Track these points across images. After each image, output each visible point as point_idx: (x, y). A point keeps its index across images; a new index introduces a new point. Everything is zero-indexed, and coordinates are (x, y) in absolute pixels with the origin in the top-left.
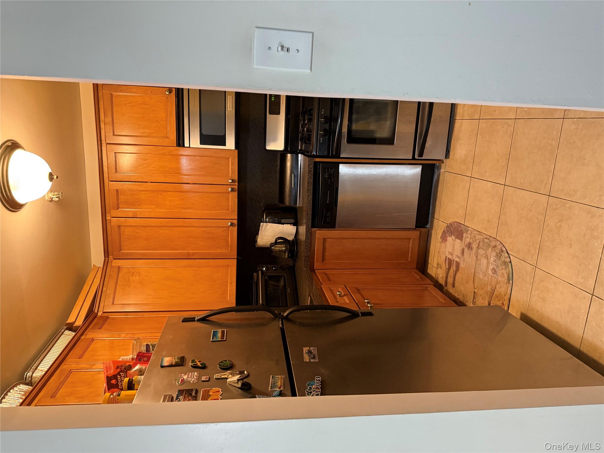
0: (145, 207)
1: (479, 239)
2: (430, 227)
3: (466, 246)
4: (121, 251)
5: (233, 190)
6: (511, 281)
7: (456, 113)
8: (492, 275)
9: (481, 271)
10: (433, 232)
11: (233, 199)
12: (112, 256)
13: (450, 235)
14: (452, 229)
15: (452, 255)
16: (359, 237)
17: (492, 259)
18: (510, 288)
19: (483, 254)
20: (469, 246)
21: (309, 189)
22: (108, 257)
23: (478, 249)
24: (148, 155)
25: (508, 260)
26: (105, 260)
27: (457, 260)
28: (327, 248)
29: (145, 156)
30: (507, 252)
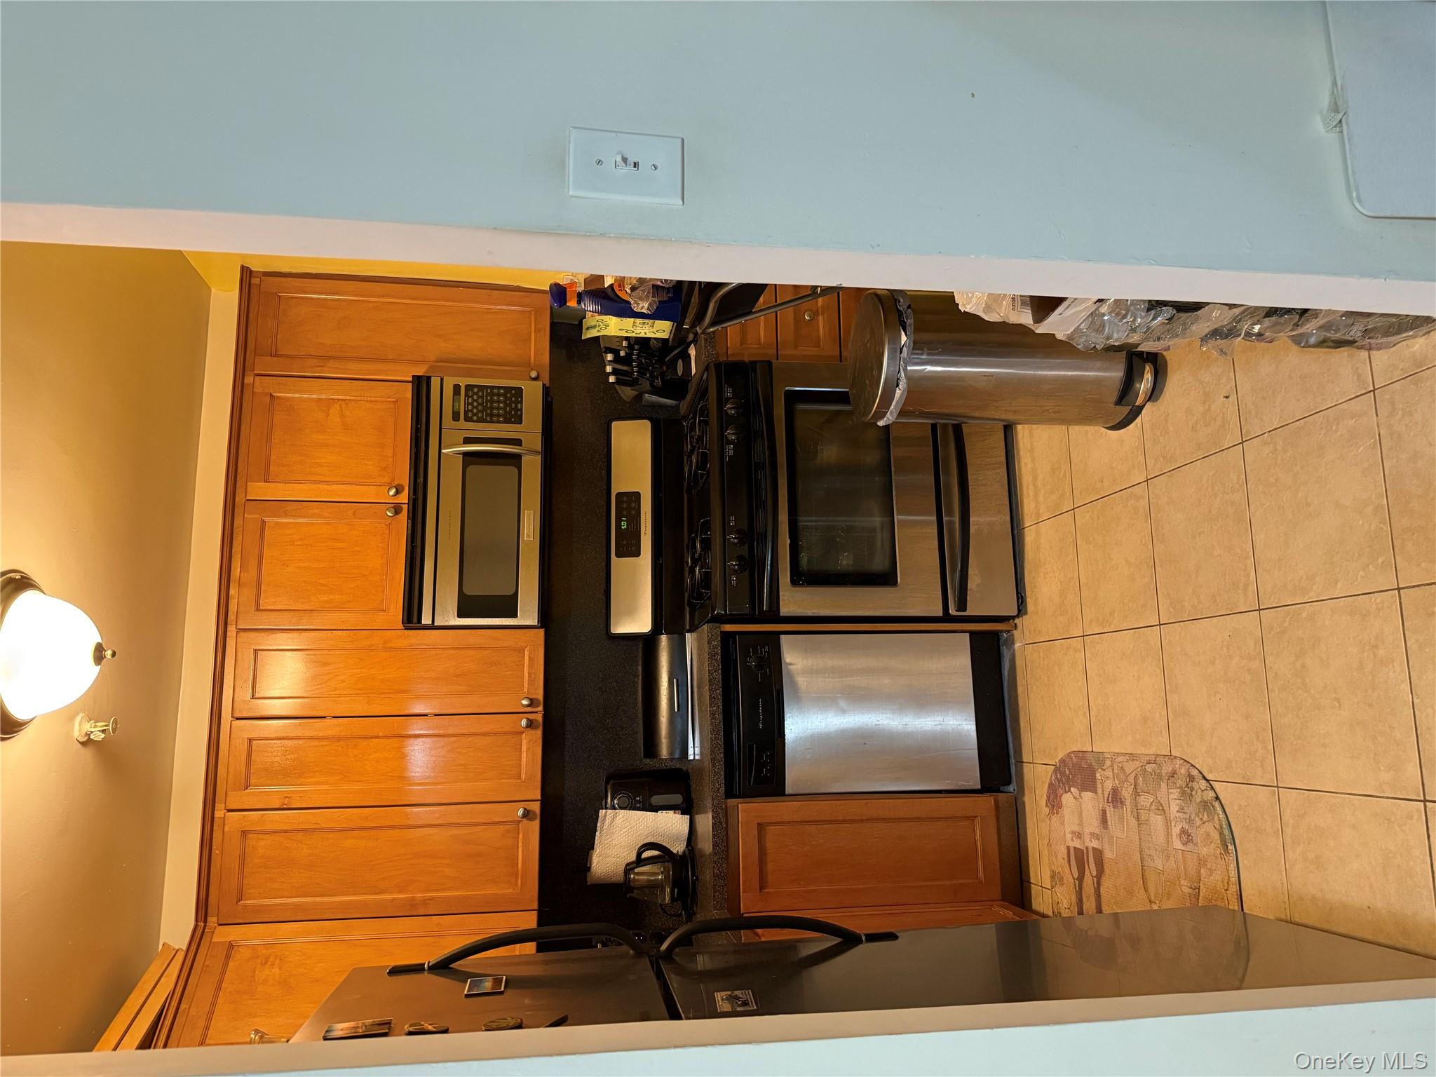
0: (314, 780)
1: (1132, 772)
2: (1017, 788)
3: (1108, 800)
4: (242, 902)
5: (531, 724)
6: (1231, 844)
7: (1022, 515)
8: (1184, 848)
9: (1156, 850)
10: (1027, 799)
11: (530, 750)
12: (214, 919)
13: (1067, 788)
14: (1067, 772)
15: (1080, 838)
16: (848, 818)
17: (1174, 807)
18: (1233, 865)
19: (1151, 805)
20: (1115, 798)
21: (714, 698)
22: (205, 922)
23: (1137, 797)
24: (332, 652)
25: (1211, 794)
26: (196, 927)
27: (1095, 844)
28: (768, 851)
29: (328, 654)
30: (1204, 778)
